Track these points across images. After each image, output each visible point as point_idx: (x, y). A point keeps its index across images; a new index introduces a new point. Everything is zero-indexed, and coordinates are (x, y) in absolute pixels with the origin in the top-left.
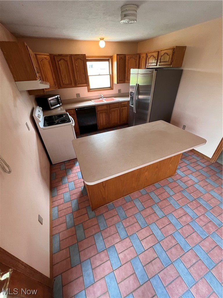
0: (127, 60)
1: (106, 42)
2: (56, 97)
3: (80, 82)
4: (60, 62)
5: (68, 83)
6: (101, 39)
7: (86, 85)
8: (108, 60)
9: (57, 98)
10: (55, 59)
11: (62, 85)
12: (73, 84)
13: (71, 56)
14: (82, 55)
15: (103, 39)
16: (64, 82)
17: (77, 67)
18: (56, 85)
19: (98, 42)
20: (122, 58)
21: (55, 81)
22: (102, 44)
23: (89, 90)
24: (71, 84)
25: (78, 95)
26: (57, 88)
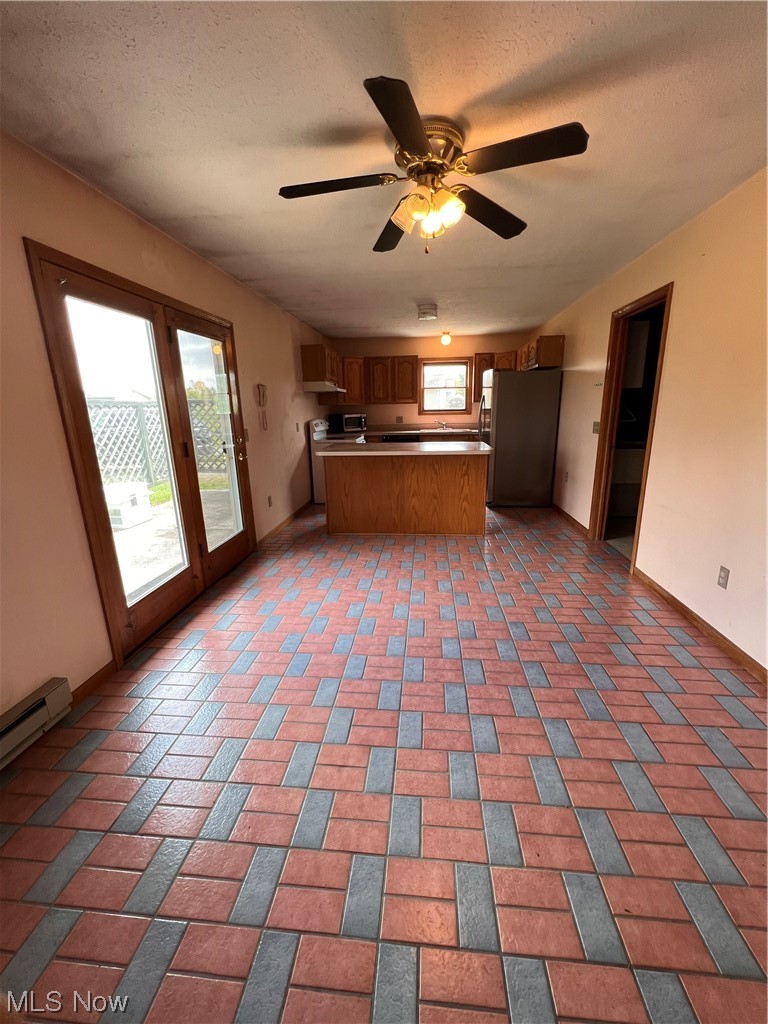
0: (495, 362)
1: (452, 337)
2: (359, 415)
3: (402, 396)
4: (375, 366)
5: (381, 397)
6: (444, 333)
7: (412, 401)
8: (465, 364)
9: (361, 418)
10: (370, 363)
11: (372, 398)
12: (390, 400)
13: (394, 358)
14: (411, 356)
15: (447, 333)
16: (376, 394)
17: (401, 373)
18: (362, 398)
19: (439, 337)
20: (485, 359)
21: (363, 392)
22: (446, 340)
23: (421, 412)
25: (400, 419)
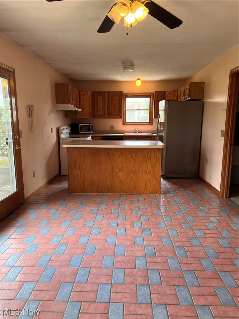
0: (166, 96)
1: (142, 82)
2: (88, 124)
3: (113, 114)
4: (98, 97)
5: (101, 114)
6: (138, 80)
7: (119, 117)
8: (149, 97)
9: (89, 126)
10: (95, 95)
11: (96, 115)
13: (109, 92)
14: (119, 92)
15: (140, 80)
16: (98, 113)
17: (113, 101)
18: (90, 115)
19: (134, 82)
20: (160, 94)
21: (91, 111)
22: (138, 83)
23: (125, 123)
24: (105, 115)
25: (112, 127)
26: (91, 118)
